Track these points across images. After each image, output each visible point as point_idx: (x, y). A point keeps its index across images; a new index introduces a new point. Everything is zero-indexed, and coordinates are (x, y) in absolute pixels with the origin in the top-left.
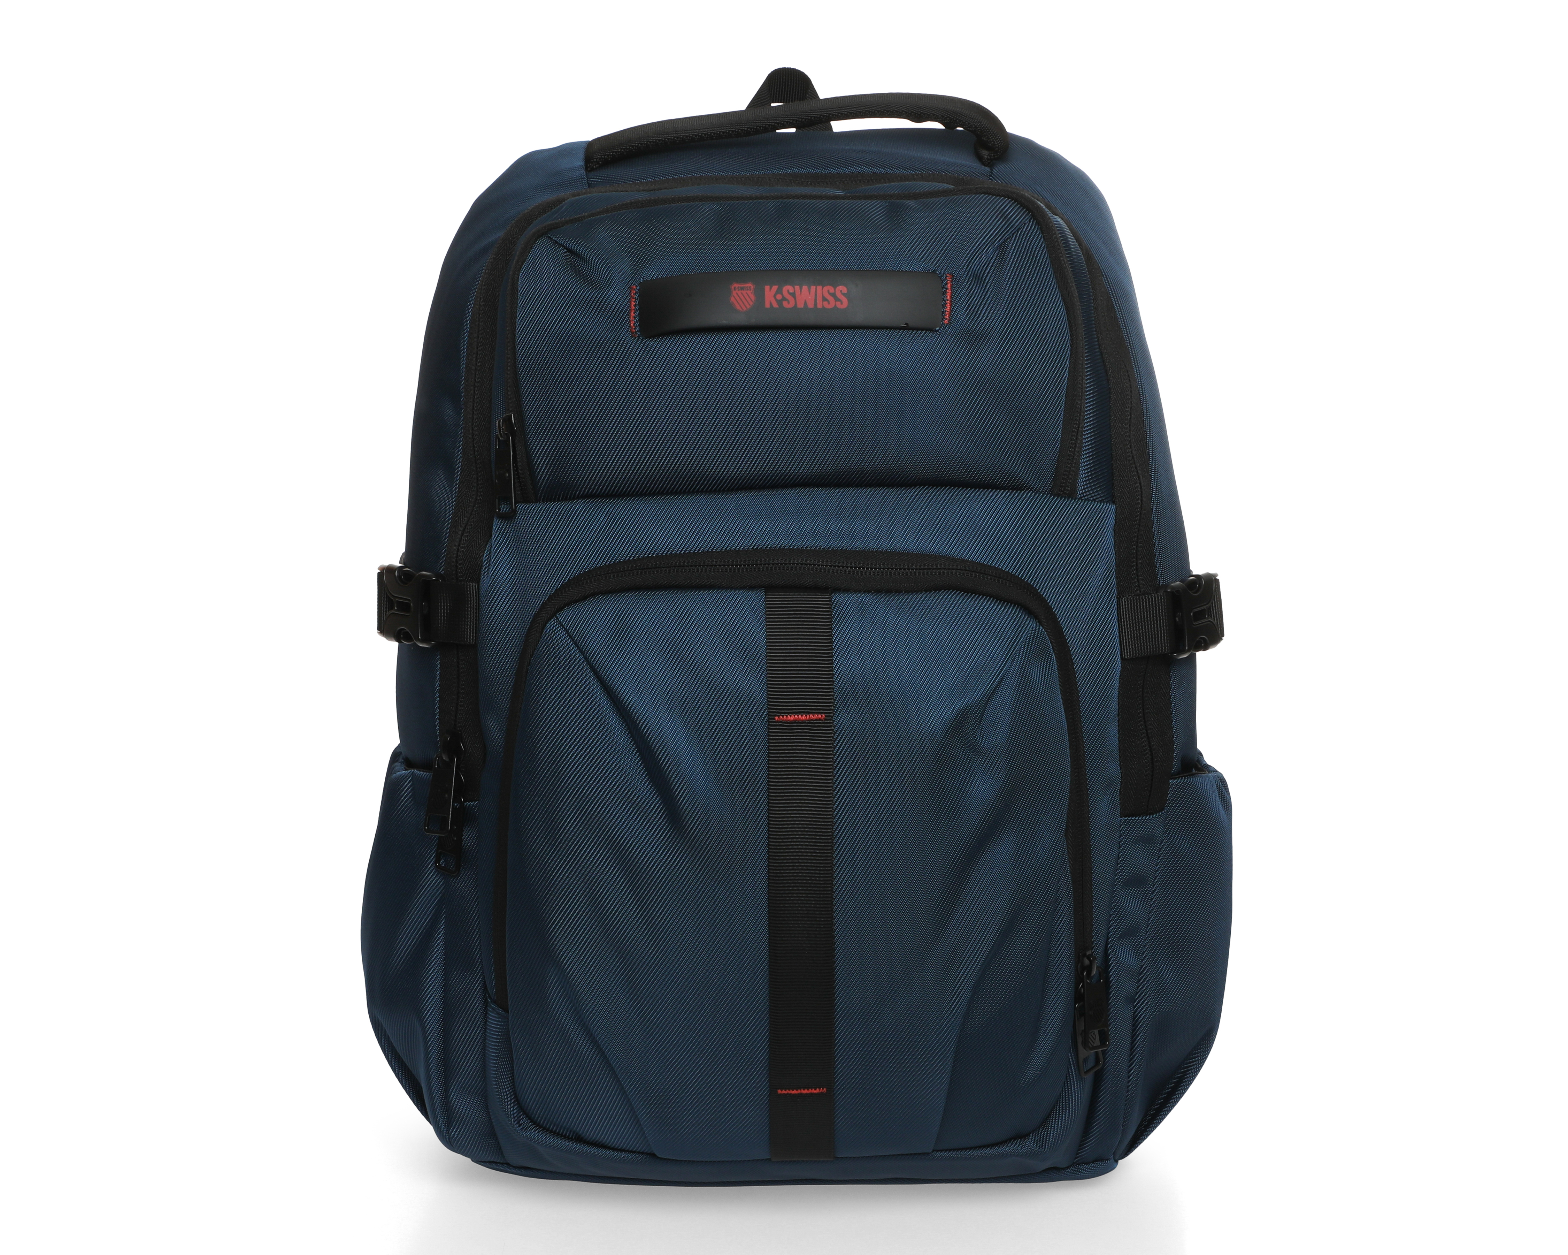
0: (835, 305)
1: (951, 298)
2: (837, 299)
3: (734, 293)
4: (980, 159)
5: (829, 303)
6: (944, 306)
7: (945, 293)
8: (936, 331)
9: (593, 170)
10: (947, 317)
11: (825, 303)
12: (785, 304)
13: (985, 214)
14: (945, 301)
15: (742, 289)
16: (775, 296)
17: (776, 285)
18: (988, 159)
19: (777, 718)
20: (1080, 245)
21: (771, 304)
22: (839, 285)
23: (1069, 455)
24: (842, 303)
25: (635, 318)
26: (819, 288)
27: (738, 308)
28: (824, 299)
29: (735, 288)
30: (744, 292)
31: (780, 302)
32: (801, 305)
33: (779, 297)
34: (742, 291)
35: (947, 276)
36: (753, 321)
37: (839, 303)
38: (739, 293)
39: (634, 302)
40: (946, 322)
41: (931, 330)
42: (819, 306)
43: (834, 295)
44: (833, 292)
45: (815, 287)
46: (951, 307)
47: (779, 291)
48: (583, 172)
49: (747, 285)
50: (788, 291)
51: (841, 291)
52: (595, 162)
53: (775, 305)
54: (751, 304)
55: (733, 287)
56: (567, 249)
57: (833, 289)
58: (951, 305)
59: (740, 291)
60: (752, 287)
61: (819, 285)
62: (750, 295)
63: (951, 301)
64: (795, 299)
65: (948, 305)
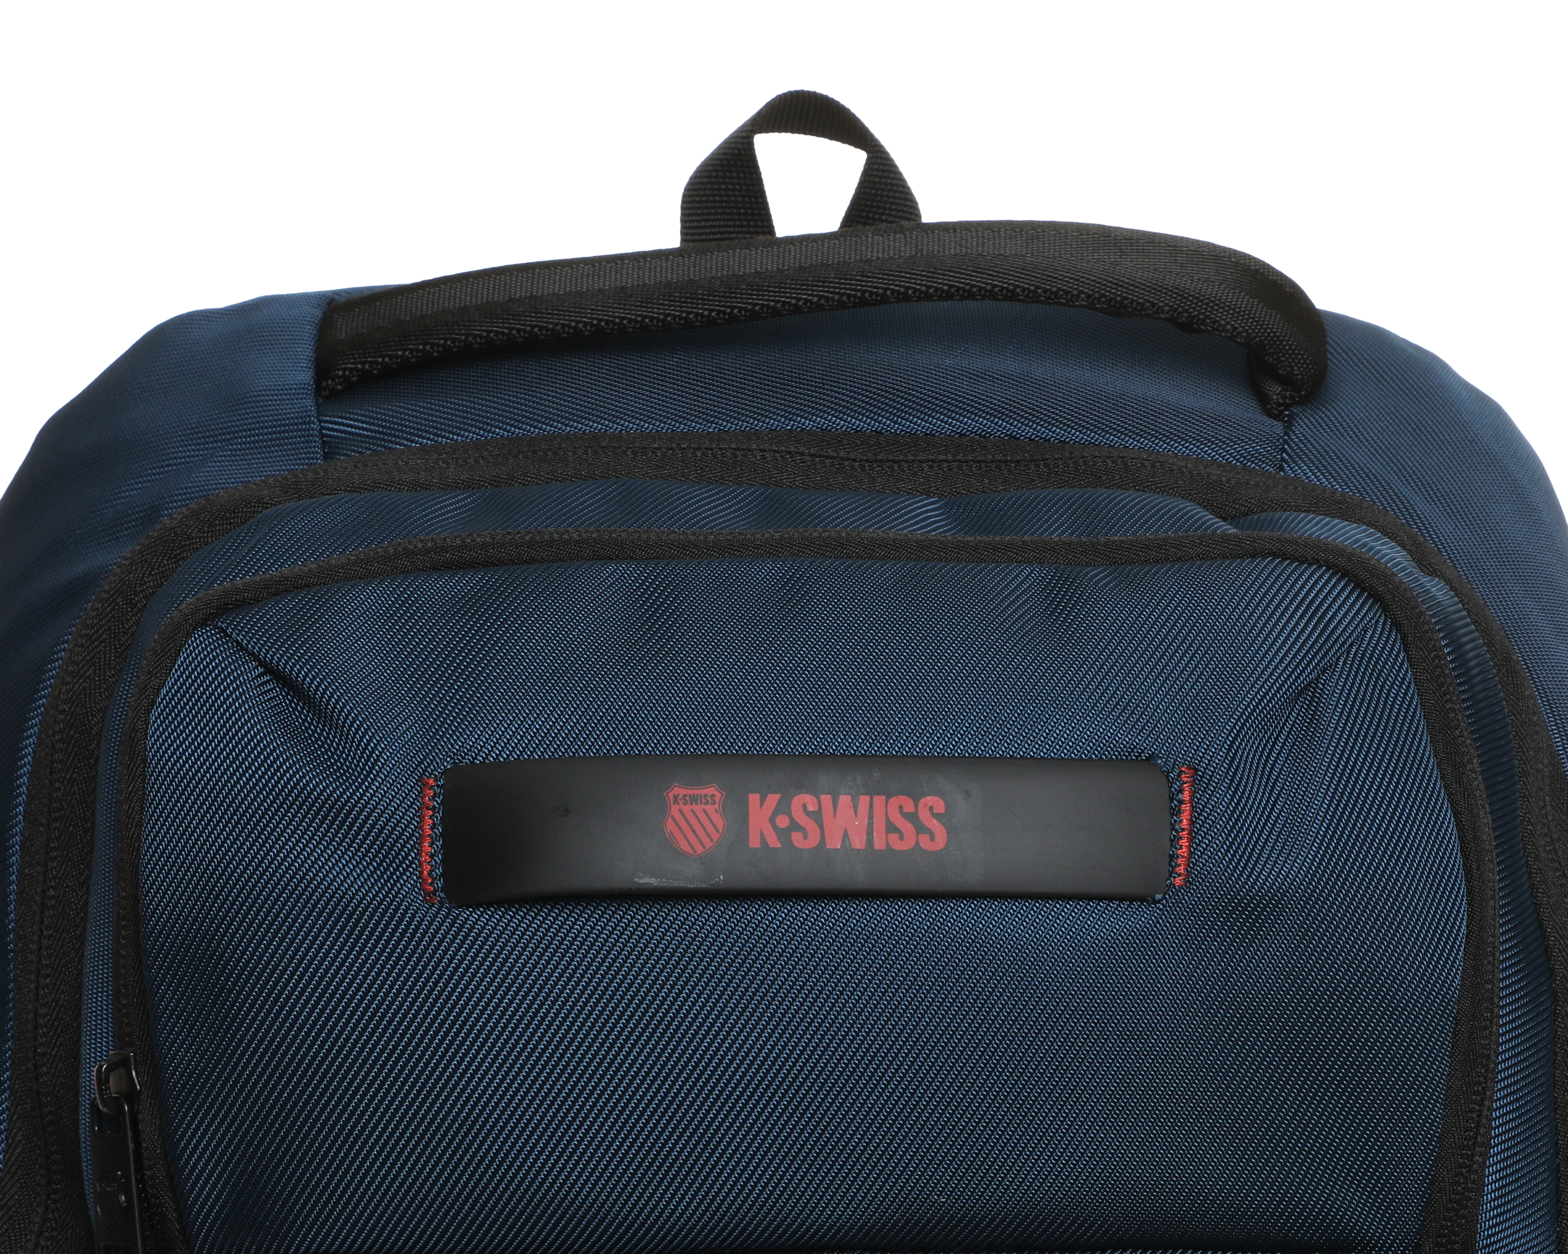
0: (917, 843)
1: (1192, 823)
2: (921, 829)
3: (674, 810)
4: (1263, 400)
5: (902, 838)
6: (1174, 842)
7: (1176, 812)
8: (1156, 902)
9: (334, 395)
10: (1181, 869)
11: (893, 837)
12: (797, 839)
13: (1273, 613)
14: (1177, 831)
15: (694, 800)
16: (772, 821)
17: (776, 792)
18: (1279, 404)
20: (1489, 644)
21: (762, 836)
22: (925, 795)
23: (1460, 1166)
24: (932, 838)
25: (432, 856)
26: (879, 800)
27: (685, 846)
28: (891, 828)
29: (676, 798)
30: (698, 808)
31: (784, 834)
32: (835, 843)
33: (783, 822)
34: (694, 807)
35: (1181, 772)
36: (720, 880)
37: (927, 837)
38: (687, 809)
39: (431, 817)
40: (1178, 881)
41: (1142, 899)
42: (879, 845)
43: (913, 818)
44: (912, 810)
45: (868, 798)
46: (1189, 847)
47: (783, 807)
48: (309, 403)
49: (703, 792)
50: (805, 806)
51: (931, 808)
52: (339, 377)
53: (776, 843)
54: (716, 836)
55: (671, 796)
56: (265, 667)
57: (911, 803)
58: (1191, 840)
59: (688, 807)
60: (718, 795)
61: (878, 794)
62: (713, 815)
63: (1191, 831)
64: (821, 827)
65: (1184, 842)
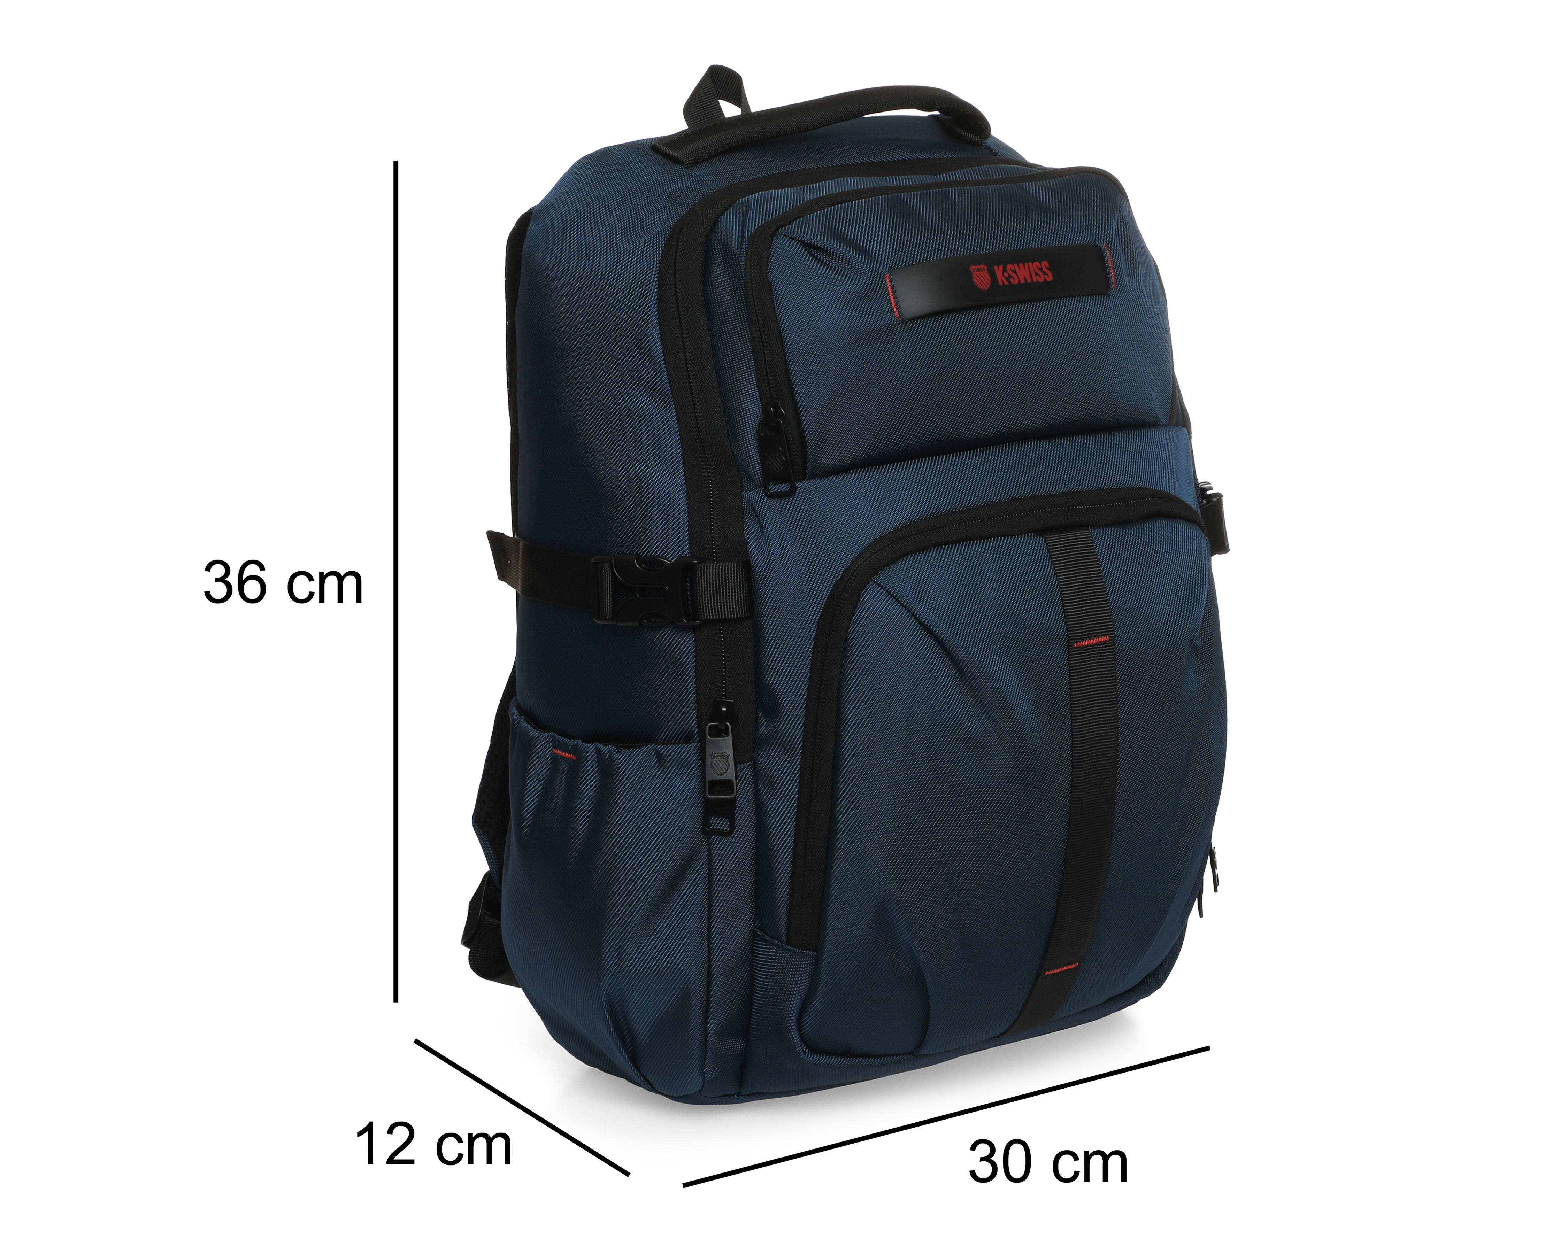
0: (1045, 278)
1: (1112, 265)
2: (1044, 273)
3: (974, 274)
5: (1040, 277)
7: (1107, 262)
8: (1109, 295)
11: (1038, 278)
12: (1012, 281)
14: (1109, 269)
15: (979, 270)
16: (1003, 275)
17: (1001, 265)
19: (1075, 644)
21: (1002, 281)
22: (1042, 261)
24: (1049, 276)
26: (1030, 264)
27: (981, 287)
28: (1036, 274)
29: (973, 270)
30: (981, 273)
31: (1008, 279)
32: (1022, 281)
33: (1006, 275)
34: (979, 272)
35: (1105, 247)
37: (1047, 276)
38: (977, 273)
42: (1035, 281)
43: (1041, 269)
44: (1040, 267)
45: (1026, 264)
47: (1004, 270)
49: (980, 267)
50: (1010, 269)
51: (1045, 265)
53: (1006, 283)
54: (989, 282)
55: (971, 269)
56: (806, 244)
57: (1039, 264)
60: (985, 268)
61: (1029, 262)
62: (986, 274)
64: (1017, 276)
